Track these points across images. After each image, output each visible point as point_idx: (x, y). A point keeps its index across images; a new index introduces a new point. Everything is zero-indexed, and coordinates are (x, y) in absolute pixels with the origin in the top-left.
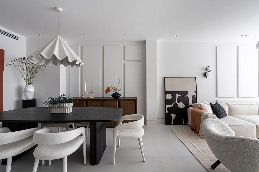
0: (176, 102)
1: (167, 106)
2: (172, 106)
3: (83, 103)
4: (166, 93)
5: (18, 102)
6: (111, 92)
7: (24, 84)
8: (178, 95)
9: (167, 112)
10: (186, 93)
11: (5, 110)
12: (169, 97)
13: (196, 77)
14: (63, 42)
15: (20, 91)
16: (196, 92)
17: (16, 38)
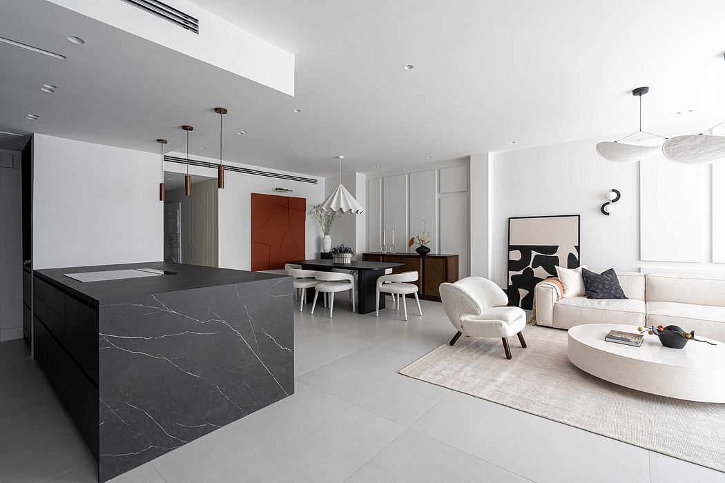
0: (530, 266)
1: (512, 273)
2: (521, 273)
3: (379, 259)
4: (511, 248)
5: (317, 254)
6: (416, 245)
7: (322, 235)
8: (534, 253)
9: (511, 283)
10: (554, 249)
11: (306, 259)
12: (516, 256)
13: (579, 216)
14: (348, 196)
15: (320, 243)
16: (578, 248)
17: (315, 181)
